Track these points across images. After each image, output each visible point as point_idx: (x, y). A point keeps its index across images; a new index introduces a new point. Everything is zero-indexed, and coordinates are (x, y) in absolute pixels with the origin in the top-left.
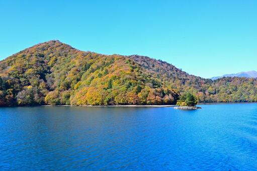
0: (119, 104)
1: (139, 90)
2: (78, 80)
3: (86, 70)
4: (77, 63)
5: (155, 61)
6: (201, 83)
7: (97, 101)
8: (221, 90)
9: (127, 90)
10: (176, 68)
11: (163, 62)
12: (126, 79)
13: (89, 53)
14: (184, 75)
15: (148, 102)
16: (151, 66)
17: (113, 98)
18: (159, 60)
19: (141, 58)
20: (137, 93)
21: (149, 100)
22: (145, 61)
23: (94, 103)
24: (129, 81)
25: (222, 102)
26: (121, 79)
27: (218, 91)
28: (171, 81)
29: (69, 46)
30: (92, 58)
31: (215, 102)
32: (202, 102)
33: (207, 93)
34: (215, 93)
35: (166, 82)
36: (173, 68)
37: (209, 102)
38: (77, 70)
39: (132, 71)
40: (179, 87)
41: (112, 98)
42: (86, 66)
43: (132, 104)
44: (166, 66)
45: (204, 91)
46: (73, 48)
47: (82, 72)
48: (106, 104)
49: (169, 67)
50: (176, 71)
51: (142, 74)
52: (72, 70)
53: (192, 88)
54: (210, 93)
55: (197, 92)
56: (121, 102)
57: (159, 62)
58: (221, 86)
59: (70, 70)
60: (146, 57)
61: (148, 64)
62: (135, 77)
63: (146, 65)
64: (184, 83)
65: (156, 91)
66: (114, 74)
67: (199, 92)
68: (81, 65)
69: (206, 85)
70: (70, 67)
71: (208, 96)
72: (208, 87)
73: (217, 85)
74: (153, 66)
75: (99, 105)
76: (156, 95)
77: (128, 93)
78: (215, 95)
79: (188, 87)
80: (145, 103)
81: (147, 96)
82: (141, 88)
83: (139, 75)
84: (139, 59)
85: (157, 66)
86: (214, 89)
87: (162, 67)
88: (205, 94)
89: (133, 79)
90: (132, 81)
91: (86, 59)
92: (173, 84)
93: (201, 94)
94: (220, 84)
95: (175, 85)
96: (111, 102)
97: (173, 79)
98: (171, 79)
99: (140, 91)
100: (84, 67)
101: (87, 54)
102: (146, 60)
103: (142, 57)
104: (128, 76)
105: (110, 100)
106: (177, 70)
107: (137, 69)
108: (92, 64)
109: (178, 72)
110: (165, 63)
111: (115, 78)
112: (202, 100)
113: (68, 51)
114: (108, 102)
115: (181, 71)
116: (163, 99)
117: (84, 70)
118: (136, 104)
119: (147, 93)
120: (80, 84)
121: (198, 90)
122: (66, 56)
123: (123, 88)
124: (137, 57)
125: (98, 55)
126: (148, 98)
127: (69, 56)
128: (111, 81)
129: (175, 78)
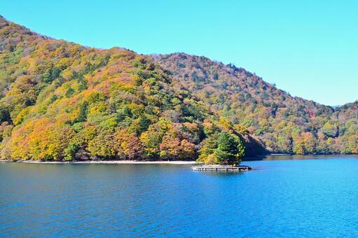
0: (100, 157)
1: (145, 125)
2: (30, 103)
3: (50, 80)
4: (32, 65)
5: (221, 66)
6: (311, 114)
7: (49, 152)
8: (350, 129)
9: (116, 126)
10: (263, 83)
11: (237, 70)
12: (120, 102)
13: (64, 44)
14: (280, 97)
15: (162, 153)
16: (211, 77)
17: (85, 145)
18: (229, 65)
19: (190, 59)
20: (138, 134)
21: (165, 149)
22: (198, 67)
23: (42, 155)
24: (125, 106)
25: (350, 153)
26: (111, 101)
27: (344, 131)
28: (248, 109)
29: (22, 28)
30: (67, 56)
31: (337, 153)
32: (311, 153)
33: (320, 134)
34: (337, 135)
35: (238, 110)
36: (257, 81)
37: (325, 154)
38: (29, 81)
39: (140, 83)
40: (262, 122)
41: (84, 143)
42: (51, 72)
43: (127, 158)
44: (243, 77)
45: (313, 130)
46: (30, 34)
47: (40, 85)
48: (69, 157)
49: (249, 80)
50: (264, 88)
51: (164, 91)
52: (18, 82)
53: (290, 123)
54: (327, 136)
55: (300, 133)
56: (103, 153)
57: (228, 69)
58: (349, 121)
59: (13, 81)
60: (203, 59)
61: (204, 72)
62: (143, 98)
63: (201, 74)
64: (274, 113)
65: (185, 129)
66: (96, 91)
67: (303, 134)
68: (40, 70)
69: (319, 118)
70: (16, 74)
71: (323, 142)
72: (325, 123)
73: (342, 117)
74: (216, 77)
75: (52, 160)
76: (181, 139)
77: (120, 133)
78: (336, 139)
79: (283, 122)
80: (155, 157)
81: (160, 140)
82: (149, 122)
83: (153, 94)
84: (187, 62)
85: (224, 77)
86: (335, 126)
87: (234, 79)
88: (316, 136)
89: (137, 103)
90: (132, 106)
91: (53, 57)
92: (251, 115)
93: (308, 136)
94: (348, 117)
95: (257, 117)
96: (79, 155)
97: (252, 105)
98: (248, 104)
99: (145, 129)
100: (46, 73)
101: (59, 46)
102: (201, 65)
103: (194, 58)
104: (125, 95)
105: (77, 149)
106: (265, 86)
107: (152, 80)
108: (64, 68)
109: (268, 90)
110: (241, 70)
111: (96, 98)
112: (310, 149)
113: (18, 38)
114: (73, 153)
115: (273, 88)
116: (196, 146)
117: (47, 82)
118: (136, 158)
119: (161, 133)
120: (27, 113)
121: (303, 127)
122: (12, 49)
123: (110, 120)
124: (184, 57)
125: (80, 49)
126: (161, 146)
127: (18, 50)
128: (86, 105)
129: (256, 102)
